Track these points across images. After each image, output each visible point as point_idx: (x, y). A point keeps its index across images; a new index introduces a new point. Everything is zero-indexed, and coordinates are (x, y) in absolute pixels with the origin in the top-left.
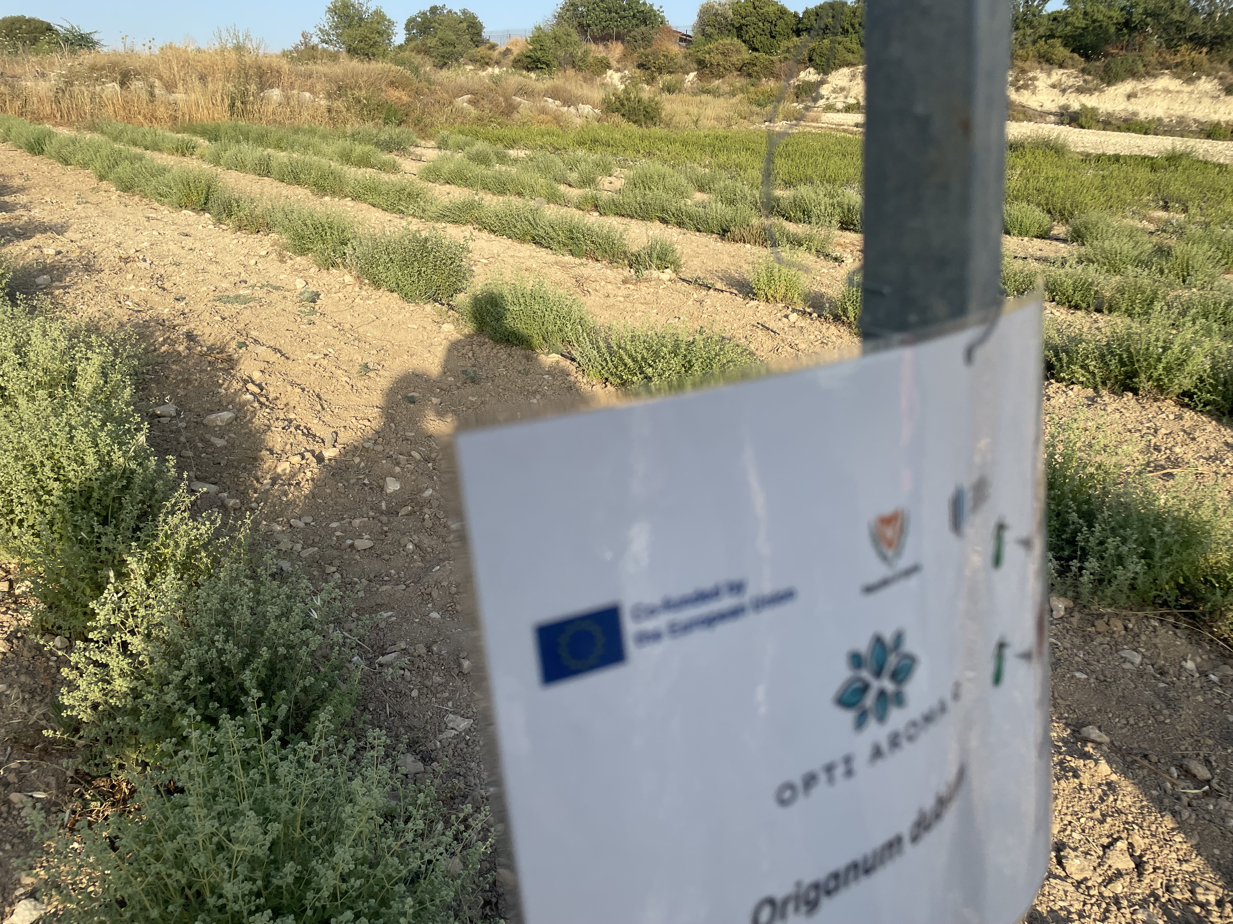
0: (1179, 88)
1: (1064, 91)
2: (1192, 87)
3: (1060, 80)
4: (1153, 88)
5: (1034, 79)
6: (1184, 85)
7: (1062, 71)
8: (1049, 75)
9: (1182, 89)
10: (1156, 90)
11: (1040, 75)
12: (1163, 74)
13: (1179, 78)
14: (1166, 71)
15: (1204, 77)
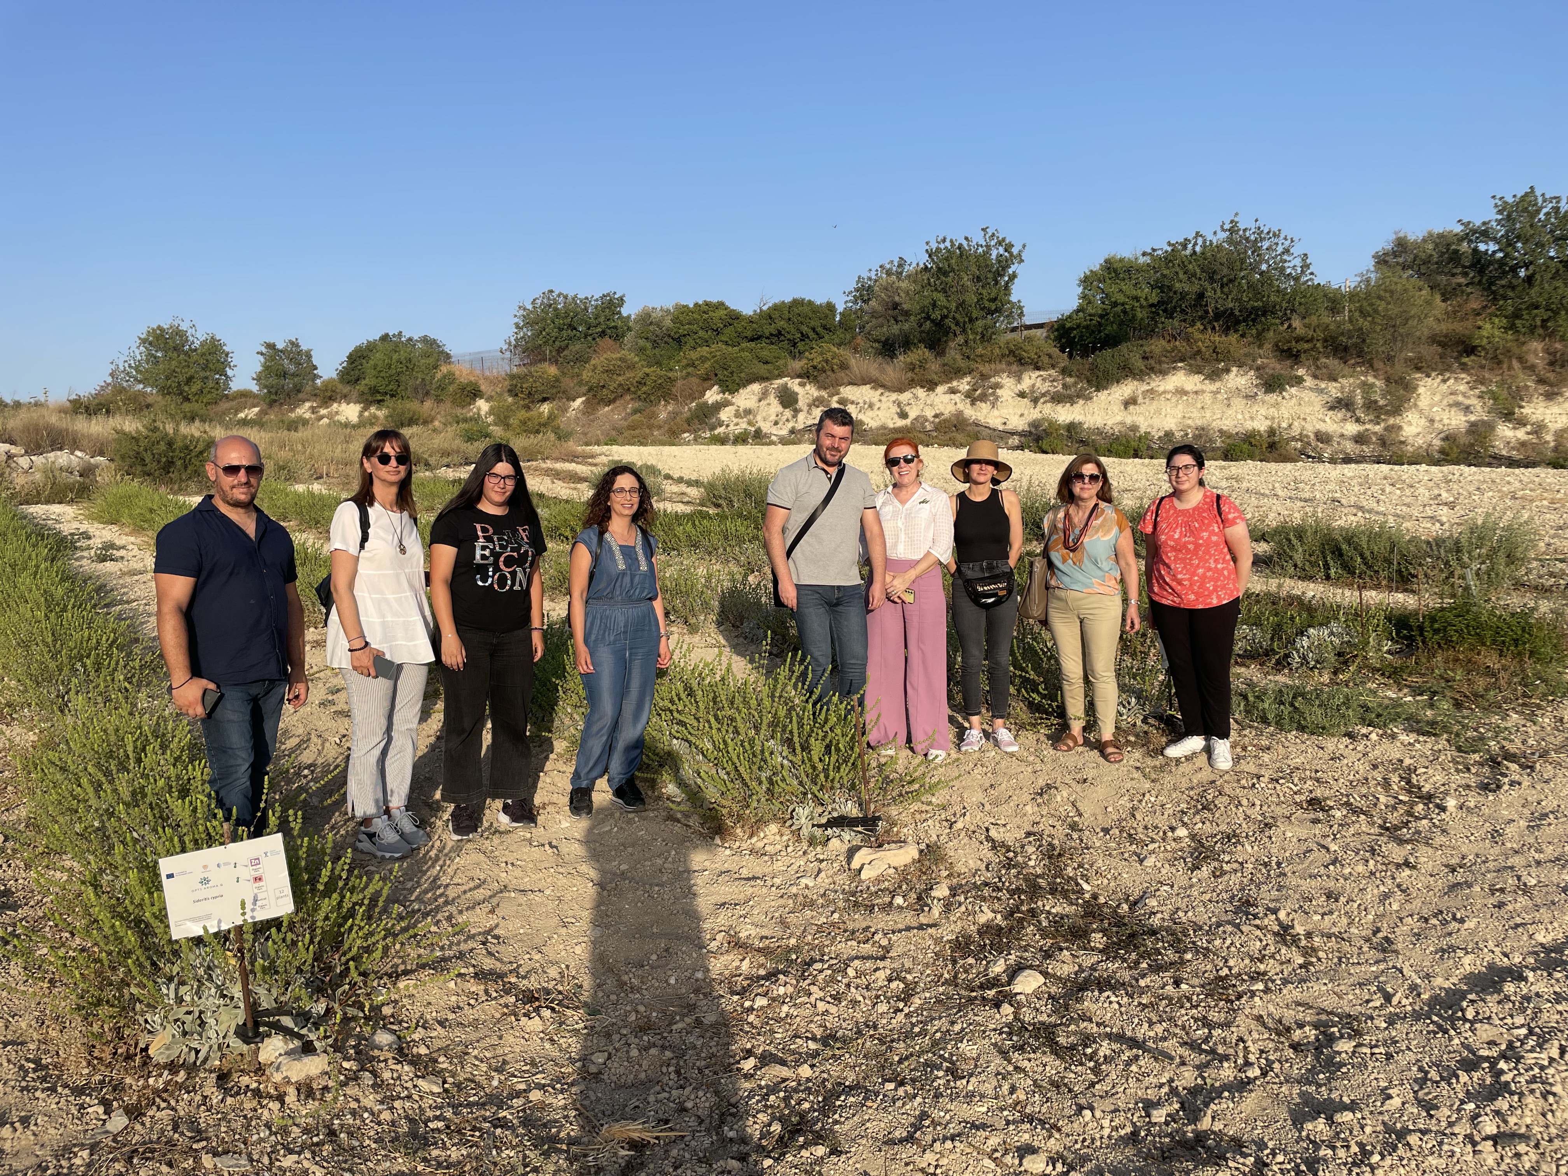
0: (1199, 387)
1: (1035, 401)
2: (1218, 384)
3: (1033, 385)
4: (1161, 389)
5: (998, 386)
6: (1207, 382)
7: (1038, 373)
8: (1019, 380)
9: (1204, 387)
10: (1164, 392)
11: (1008, 380)
12: (1174, 368)
13: (1198, 373)
14: (1180, 365)
15: (1234, 369)
